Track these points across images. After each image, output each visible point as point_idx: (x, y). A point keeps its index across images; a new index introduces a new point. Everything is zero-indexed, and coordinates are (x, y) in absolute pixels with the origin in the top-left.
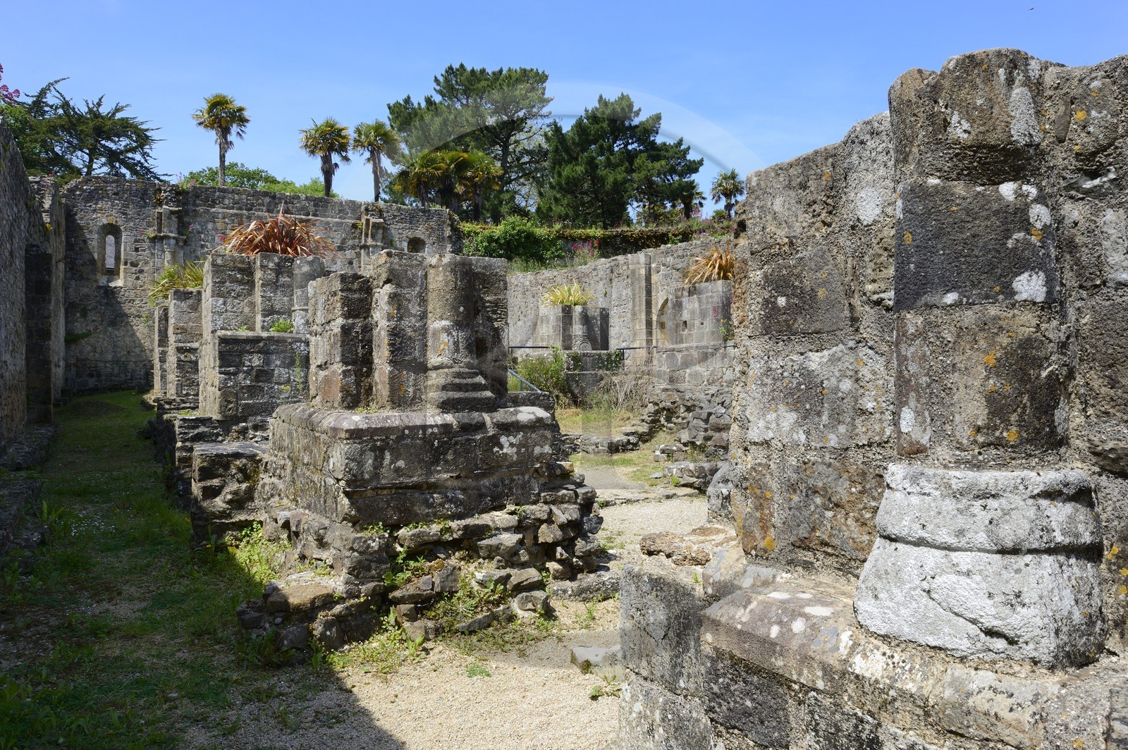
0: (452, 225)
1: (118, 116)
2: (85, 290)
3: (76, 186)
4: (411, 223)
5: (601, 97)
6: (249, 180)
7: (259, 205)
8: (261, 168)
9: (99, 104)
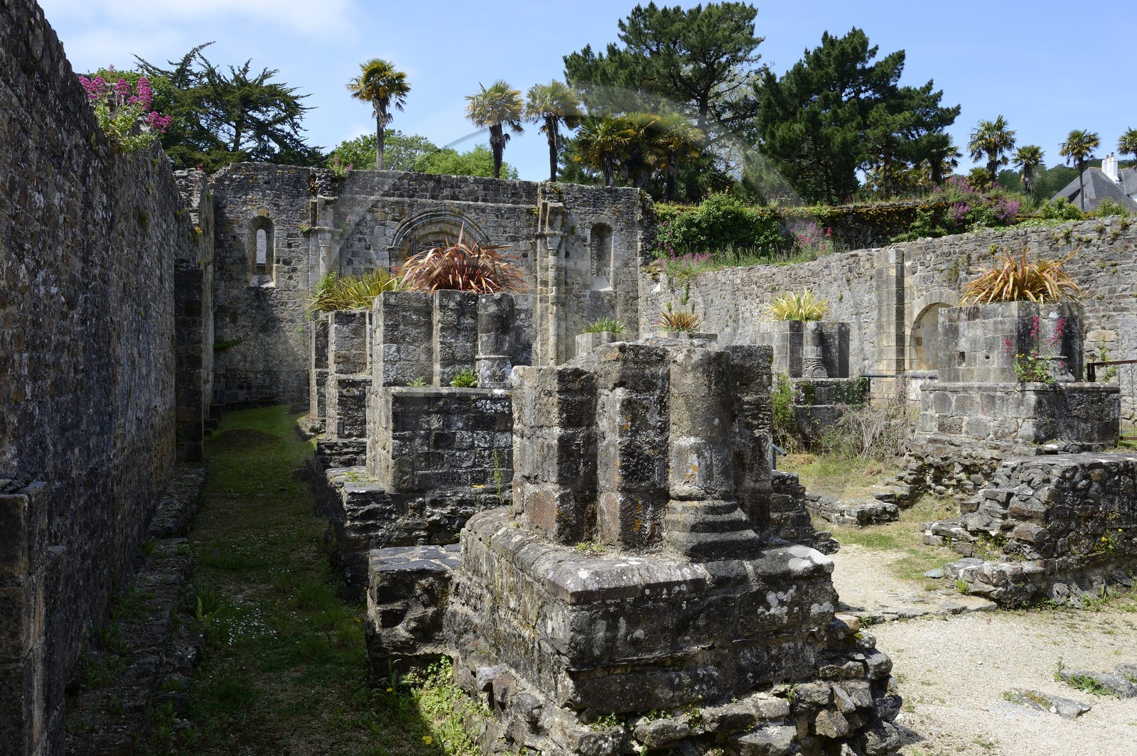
0: (643, 207)
1: (266, 83)
2: (236, 292)
3: (225, 175)
4: (595, 206)
5: (826, 34)
6: (406, 149)
7: (422, 190)
8: (420, 135)
9: (245, 70)
